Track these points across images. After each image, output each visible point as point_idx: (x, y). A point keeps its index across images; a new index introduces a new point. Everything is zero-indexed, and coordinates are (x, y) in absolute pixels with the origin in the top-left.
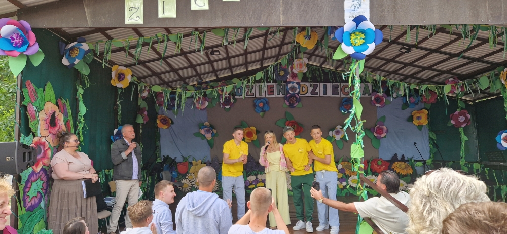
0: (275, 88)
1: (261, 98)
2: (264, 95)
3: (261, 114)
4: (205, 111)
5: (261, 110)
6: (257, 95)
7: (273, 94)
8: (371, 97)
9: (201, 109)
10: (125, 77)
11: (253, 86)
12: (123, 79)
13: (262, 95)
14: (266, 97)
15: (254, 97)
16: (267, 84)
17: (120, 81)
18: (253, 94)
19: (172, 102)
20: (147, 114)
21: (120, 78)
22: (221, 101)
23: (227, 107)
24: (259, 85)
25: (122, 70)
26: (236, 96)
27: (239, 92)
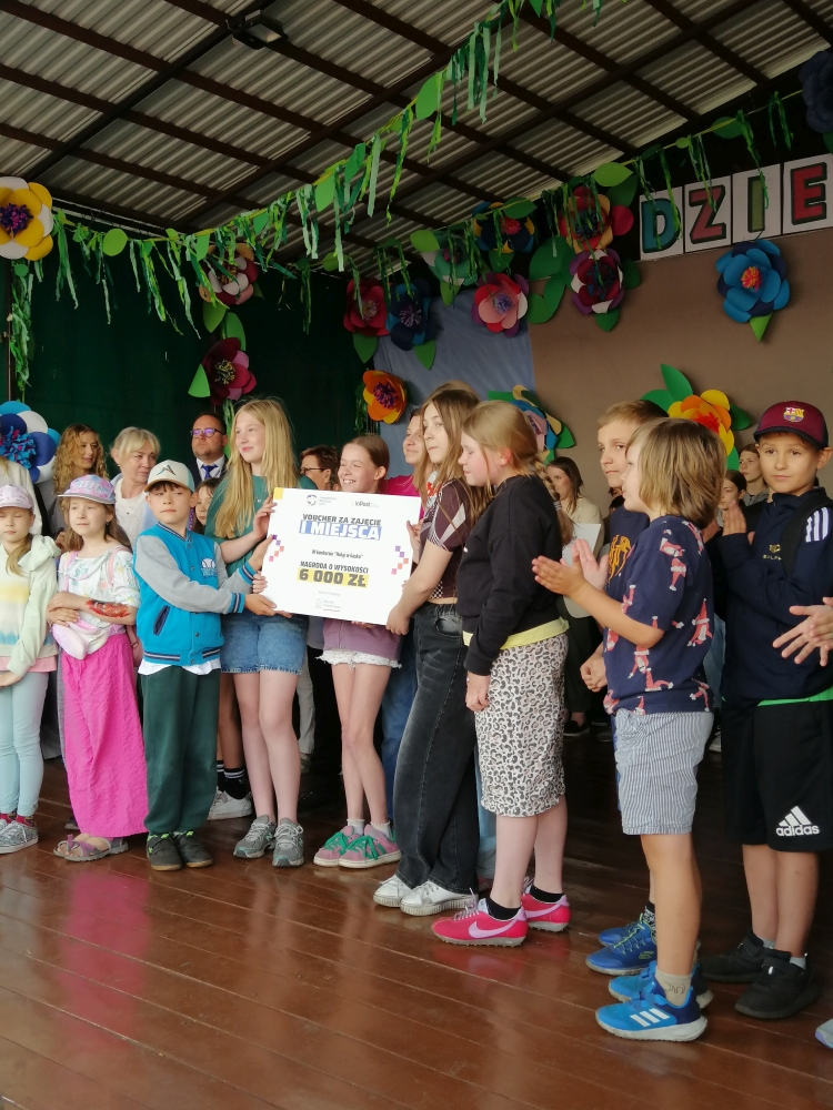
1: (758, 245)
2: (772, 229)
3: (758, 325)
5: (750, 304)
6: (742, 234)
9: (505, 330)
10: (32, 217)
11: (723, 188)
12: (25, 227)
13: (763, 229)
14: (782, 234)
15: (726, 242)
16: (790, 165)
17: (12, 234)
18: (720, 228)
19: (408, 316)
20: (246, 365)
21: (11, 223)
22: (576, 285)
23: (601, 308)
24: (751, 180)
25: (10, 193)
26: (646, 251)
27: (660, 230)
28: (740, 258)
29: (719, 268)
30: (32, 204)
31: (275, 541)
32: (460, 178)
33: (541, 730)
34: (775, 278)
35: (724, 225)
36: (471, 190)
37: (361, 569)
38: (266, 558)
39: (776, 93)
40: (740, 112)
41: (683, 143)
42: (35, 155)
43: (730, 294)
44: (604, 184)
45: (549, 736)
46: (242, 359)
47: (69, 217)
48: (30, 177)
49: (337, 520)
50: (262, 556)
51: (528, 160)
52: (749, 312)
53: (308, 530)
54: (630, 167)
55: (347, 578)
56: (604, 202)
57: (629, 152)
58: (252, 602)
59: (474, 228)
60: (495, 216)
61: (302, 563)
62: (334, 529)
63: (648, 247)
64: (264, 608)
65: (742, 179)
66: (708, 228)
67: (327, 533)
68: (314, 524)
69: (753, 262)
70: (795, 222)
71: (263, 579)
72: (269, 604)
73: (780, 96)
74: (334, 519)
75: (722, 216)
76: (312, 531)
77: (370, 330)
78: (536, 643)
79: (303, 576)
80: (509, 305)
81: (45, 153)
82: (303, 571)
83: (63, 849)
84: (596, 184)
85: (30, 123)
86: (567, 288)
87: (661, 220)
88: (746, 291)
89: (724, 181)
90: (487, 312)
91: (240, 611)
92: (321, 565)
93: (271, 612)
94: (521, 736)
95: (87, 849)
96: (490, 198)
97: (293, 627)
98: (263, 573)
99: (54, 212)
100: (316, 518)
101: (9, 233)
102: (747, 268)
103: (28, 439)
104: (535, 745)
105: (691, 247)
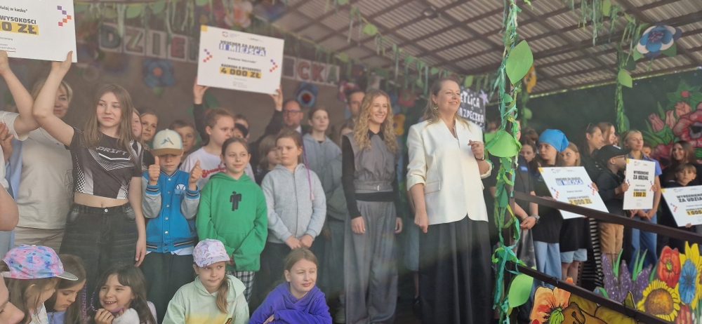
0: (186, 47)
1: (156, 60)
2: (163, 55)
5: (157, 82)
6: (149, 53)
7: (181, 55)
8: (339, 87)
13: (159, 55)
14: (167, 59)
15: (143, 54)
24: (154, 35)
26: (103, 46)
27: (111, 39)
28: (155, 63)
29: (145, 64)
35: (142, 48)
65: (151, 32)
69: (159, 66)
70: (172, 56)
87: (111, 36)
89: (143, 30)
102: (156, 68)
105: (126, 52)
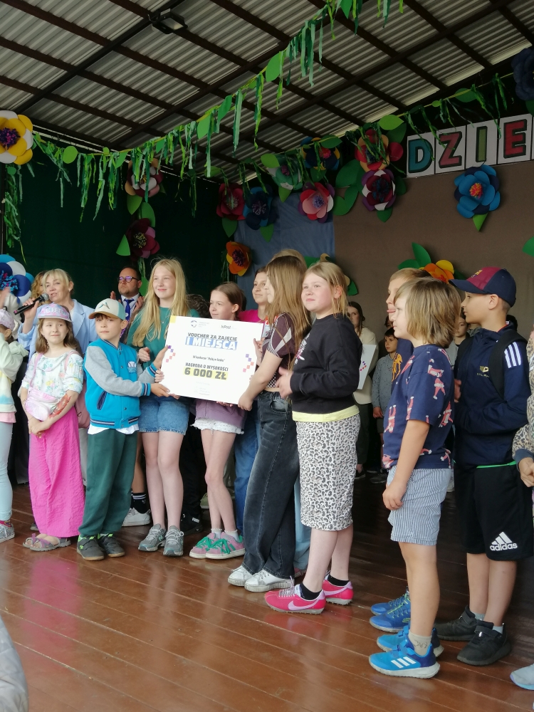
1: (482, 170)
2: (491, 160)
3: (478, 220)
4: (329, 225)
5: (474, 207)
6: (471, 162)
7: (521, 151)
9: (318, 219)
10: (20, 137)
11: (460, 133)
12: (15, 143)
13: (485, 161)
14: (497, 164)
15: (461, 168)
16: (504, 120)
17: (6, 147)
18: (458, 158)
19: (257, 208)
20: (154, 236)
21: (6, 140)
22: (365, 192)
23: (381, 207)
24: (479, 129)
25: (6, 120)
26: (410, 172)
27: (420, 158)
28: (470, 177)
29: (456, 183)
30: (19, 128)
31: (169, 350)
32: (294, 121)
33: (346, 475)
34: (492, 190)
35: (460, 157)
36: (300, 129)
37: (224, 369)
38: (164, 360)
39: (497, 74)
40: (473, 85)
41: (437, 104)
42: (23, 97)
43: (462, 199)
44: (385, 128)
45: (351, 479)
46: (151, 232)
47: (42, 137)
48: (19, 111)
49: (210, 337)
50: (161, 359)
51: (338, 112)
52: (473, 211)
53: (191, 343)
54: (402, 118)
55: (214, 374)
56: (385, 140)
57: (402, 108)
58: (154, 387)
59: (302, 153)
60: (315, 146)
61: (187, 364)
62: (207, 342)
63: (411, 169)
64: (162, 392)
65: (472, 128)
66: (450, 159)
67: (203, 345)
68: (195, 339)
69: (478, 180)
70: (506, 156)
71: (161, 373)
72: (165, 390)
73: (499, 76)
74: (208, 336)
75: (459, 151)
76: (194, 344)
77: (233, 216)
78: (345, 419)
79: (187, 372)
80: (322, 203)
81: (29, 96)
82: (187, 369)
83: (29, 543)
84: (381, 128)
85: (20, 76)
86: (360, 193)
87: (420, 152)
88: (472, 198)
89: (461, 129)
90: (307, 207)
91: (148, 394)
92: (199, 366)
93: (167, 394)
94: (335, 478)
95: (45, 543)
96: (313, 134)
97: (180, 404)
98: (162, 370)
99: (33, 134)
100: (196, 335)
101: (4, 147)
102: (474, 184)
103: (13, 279)
104: (342, 484)
105: (439, 170)
